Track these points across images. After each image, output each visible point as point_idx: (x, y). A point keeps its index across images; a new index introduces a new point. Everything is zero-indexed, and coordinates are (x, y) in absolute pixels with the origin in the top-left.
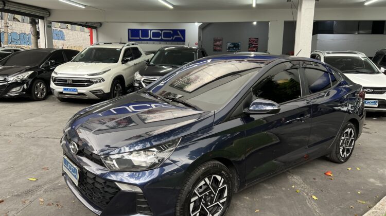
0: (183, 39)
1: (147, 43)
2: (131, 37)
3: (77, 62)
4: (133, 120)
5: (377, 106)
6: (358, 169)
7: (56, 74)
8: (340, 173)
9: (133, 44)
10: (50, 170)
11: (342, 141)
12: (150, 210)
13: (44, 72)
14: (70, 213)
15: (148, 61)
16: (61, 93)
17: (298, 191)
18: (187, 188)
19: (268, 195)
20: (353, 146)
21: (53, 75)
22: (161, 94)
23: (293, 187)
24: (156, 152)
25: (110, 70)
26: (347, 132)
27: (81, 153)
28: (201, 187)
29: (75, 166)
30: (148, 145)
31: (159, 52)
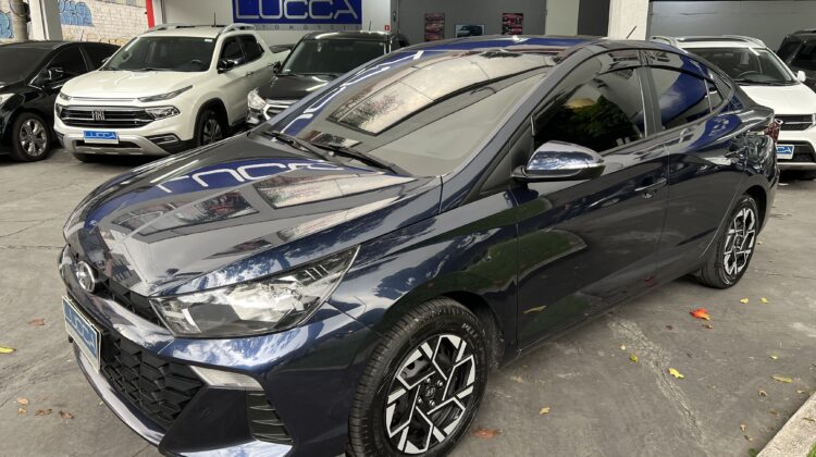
0: (356, 17)
1: (277, 28)
2: (240, 14)
3: (114, 69)
4: (247, 200)
5: (790, 157)
6: (764, 300)
7: (66, 98)
8: (725, 311)
9: (242, 28)
10: (48, 325)
11: (729, 237)
12: (286, 432)
13: (41, 95)
14: (91, 432)
15: (279, 66)
16: (80, 143)
17: (636, 358)
18: (377, 370)
19: (566, 371)
20: (752, 249)
21: (59, 100)
22: (307, 139)
23: (623, 348)
24: (294, 284)
25: (191, 87)
26: (741, 219)
27: (102, 289)
28: (411, 366)
29: (90, 324)
30: (276, 267)
31: (302, 45)
